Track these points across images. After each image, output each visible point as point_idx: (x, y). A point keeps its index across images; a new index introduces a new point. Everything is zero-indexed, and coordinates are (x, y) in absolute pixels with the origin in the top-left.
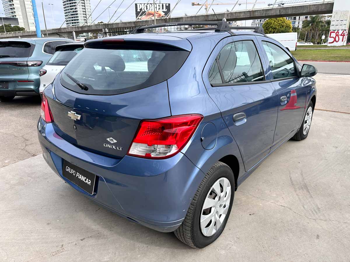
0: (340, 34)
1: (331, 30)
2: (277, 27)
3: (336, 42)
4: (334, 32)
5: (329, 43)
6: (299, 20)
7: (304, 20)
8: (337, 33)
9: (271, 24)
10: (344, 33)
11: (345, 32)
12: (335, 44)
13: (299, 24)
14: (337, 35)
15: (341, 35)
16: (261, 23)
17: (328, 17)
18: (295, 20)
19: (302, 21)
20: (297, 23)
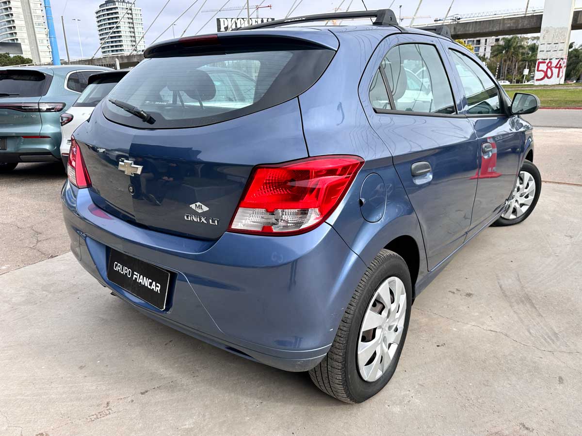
0: (554, 65)
1: (539, 59)
3: (548, 78)
4: (545, 63)
5: (537, 80)
6: (486, 44)
7: (493, 45)
8: (549, 65)
10: (560, 64)
11: (561, 62)
12: (546, 81)
13: (485, 50)
14: (548, 67)
15: (556, 67)
17: (533, 40)
18: (479, 44)
19: (490, 47)
20: (482, 50)
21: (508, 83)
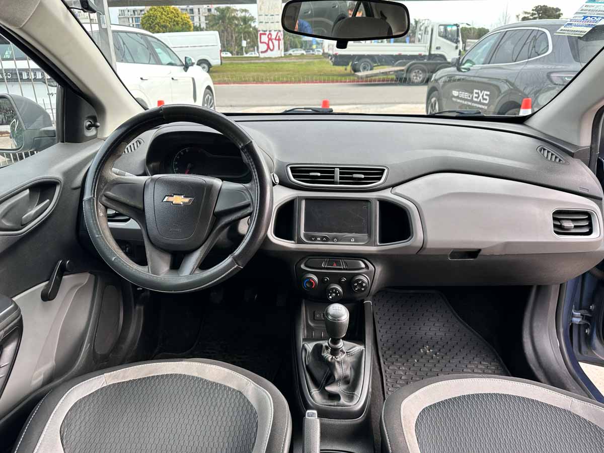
0: (274, 37)
1: (260, 31)
2: (168, 24)
3: (272, 50)
4: (265, 34)
5: (262, 52)
6: (199, 14)
7: (206, 15)
8: (270, 36)
9: (156, 17)
10: (279, 37)
11: (279, 34)
13: (200, 20)
14: (270, 39)
15: (276, 39)
16: (136, 16)
18: (193, 13)
19: (204, 18)
20: (196, 19)
21: (229, 55)
